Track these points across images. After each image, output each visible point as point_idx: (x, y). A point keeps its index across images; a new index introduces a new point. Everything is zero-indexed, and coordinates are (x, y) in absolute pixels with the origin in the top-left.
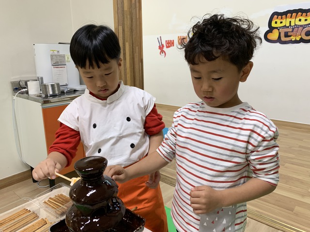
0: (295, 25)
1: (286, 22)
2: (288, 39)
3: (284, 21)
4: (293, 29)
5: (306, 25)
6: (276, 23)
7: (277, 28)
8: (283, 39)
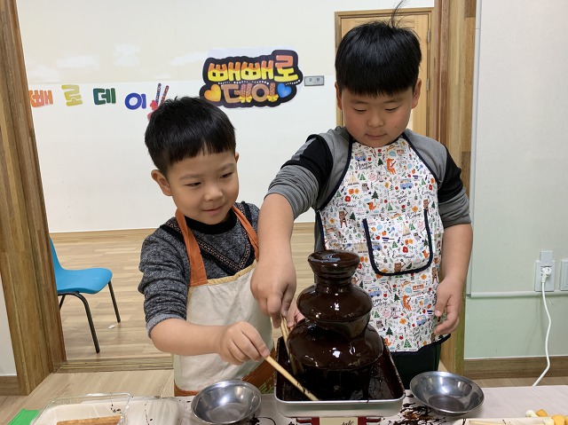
0: (242, 80)
1: (228, 74)
2: (235, 100)
3: (225, 72)
4: (240, 85)
5: (256, 80)
6: (214, 75)
7: (216, 83)
8: (229, 100)
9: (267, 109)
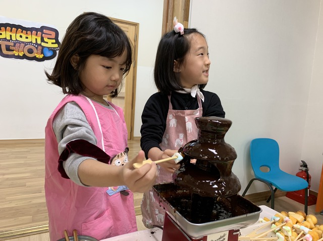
9: (34, 62)
